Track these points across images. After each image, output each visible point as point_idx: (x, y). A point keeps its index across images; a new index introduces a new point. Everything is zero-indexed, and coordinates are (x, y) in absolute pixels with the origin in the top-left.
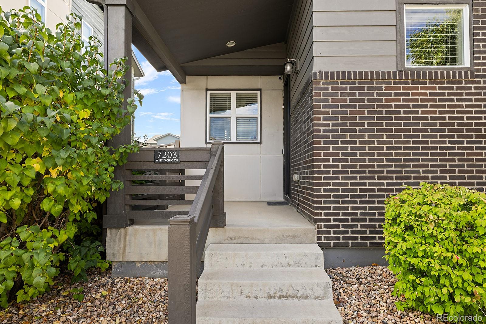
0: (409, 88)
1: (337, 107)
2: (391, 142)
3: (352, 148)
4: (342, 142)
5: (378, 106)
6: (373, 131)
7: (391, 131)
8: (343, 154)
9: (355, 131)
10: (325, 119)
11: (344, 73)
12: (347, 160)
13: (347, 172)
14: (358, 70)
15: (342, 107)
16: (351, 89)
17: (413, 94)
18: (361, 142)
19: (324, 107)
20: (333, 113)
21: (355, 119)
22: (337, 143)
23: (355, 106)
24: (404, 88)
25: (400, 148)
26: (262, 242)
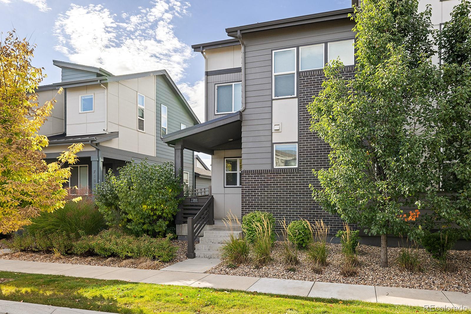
0: (275, 176)
1: (249, 183)
2: (268, 196)
3: (254, 198)
4: (251, 196)
5: (264, 183)
6: (262, 191)
7: (268, 191)
8: (251, 200)
9: (256, 192)
10: (245, 187)
11: (252, 171)
12: (253, 202)
13: (253, 206)
14: (257, 169)
15: (251, 183)
16: (254, 176)
17: (276, 178)
18: (257, 196)
19: (245, 183)
20: (248, 185)
21: (256, 187)
22: (249, 196)
23: (256, 183)
24: (273, 176)
25: (271, 198)
26: (224, 230)
